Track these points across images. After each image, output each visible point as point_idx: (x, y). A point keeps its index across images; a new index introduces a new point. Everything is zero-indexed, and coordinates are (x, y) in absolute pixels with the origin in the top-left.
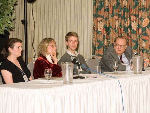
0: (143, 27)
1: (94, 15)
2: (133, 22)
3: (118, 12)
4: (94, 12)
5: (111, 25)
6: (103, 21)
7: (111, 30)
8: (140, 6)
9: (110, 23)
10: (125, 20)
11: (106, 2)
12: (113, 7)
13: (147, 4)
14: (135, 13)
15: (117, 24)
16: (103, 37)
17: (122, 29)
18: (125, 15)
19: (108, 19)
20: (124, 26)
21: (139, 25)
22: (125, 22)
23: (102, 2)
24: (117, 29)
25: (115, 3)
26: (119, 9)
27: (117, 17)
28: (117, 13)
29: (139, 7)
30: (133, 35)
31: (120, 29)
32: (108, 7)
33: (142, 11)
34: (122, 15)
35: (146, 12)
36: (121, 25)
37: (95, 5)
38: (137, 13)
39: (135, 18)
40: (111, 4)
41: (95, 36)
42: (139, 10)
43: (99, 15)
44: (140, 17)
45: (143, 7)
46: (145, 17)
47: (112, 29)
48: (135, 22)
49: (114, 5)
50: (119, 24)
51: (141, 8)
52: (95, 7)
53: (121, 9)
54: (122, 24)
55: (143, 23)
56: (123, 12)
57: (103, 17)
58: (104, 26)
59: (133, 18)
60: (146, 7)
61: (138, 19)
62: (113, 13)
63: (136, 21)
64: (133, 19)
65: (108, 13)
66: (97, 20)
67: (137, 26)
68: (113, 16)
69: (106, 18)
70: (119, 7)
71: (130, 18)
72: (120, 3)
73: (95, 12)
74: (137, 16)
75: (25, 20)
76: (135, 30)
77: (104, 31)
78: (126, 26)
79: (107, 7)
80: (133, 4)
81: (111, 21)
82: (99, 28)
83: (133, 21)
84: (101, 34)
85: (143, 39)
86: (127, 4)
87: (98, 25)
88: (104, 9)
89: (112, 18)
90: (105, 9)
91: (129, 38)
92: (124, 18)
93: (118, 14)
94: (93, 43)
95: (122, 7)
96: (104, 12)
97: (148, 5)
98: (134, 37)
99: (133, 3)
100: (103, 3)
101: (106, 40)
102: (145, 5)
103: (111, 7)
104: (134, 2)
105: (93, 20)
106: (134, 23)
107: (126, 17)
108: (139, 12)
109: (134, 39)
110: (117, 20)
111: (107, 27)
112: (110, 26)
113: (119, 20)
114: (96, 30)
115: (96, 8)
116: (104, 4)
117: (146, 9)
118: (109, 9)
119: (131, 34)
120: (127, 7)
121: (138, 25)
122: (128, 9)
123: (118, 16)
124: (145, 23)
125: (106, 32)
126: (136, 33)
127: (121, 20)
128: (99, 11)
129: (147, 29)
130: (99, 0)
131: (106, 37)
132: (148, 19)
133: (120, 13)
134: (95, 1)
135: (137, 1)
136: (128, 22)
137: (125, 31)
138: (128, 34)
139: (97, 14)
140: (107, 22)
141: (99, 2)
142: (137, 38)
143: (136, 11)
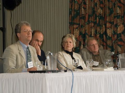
0: (118, 33)
1: (69, 23)
2: (108, 29)
3: (94, 19)
5: (87, 32)
6: (78, 28)
7: (87, 36)
9: (86, 30)
10: (100, 27)
11: (82, 11)
12: (88, 15)
13: (121, 12)
14: (110, 20)
15: (93, 31)
16: (79, 43)
17: (98, 36)
18: (101, 23)
19: (84, 26)
20: (99, 32)
21: (114, 32)
22: (101, 29)
23: (78, 10)
24: (92, 36)
25: (90, 11)
26: (94, 17)
27: (93, 24)
29: (114, 14)
30: (109, 40)
31: (96, 35)
32: (83, 16)
33: (117, 18)
34: (97, 23)
35: (121, 19)
37: (70, 13)
38: (112, 21)
39: (110, 25)
40: (87, 12)
43: (75, 23)
44: (115, 24)
45: (118, 15)
46: (120, 24)
48: (110, 29)
49: (90, 13)
50: (95, 31)
51: (116, 15)
53: (96, 16)
54: (98, 31)
55: (119, 29)
56: (99, 20)
58: (80, 33)
59: (108, 25)
61: (113, 25)
63: (111, 28)
65: (84, 21)
66: (73, 27)
67: (113, 32)
68: (88, 24)
69: (81, 26)
70: (94, 15)
71: (105, 25)
72: (95, 12)
73: (71, 20)
76: (110, 36)
77: (80, 38)
78: (102, 33)
79: (83, 15)
80: (109, 12)
81: (87, 28)
83: (109, 28)
85: (119, 45)
86: (102, 12)
87: (75, 32)
88: (80, 17)
91: (105, 44)
92: (100, 25)
95: (98, 15)
97: (123, 13)
98: (109, 42)
99: (108, 11)
100: (78, 11)
101: (82, 46)
102: (120, 13)
103: (87, 15)
105: (69, 27)
107: (101, 24)
108: (114, 19)
109: (110, 44)
110: (93, 28)
111: (83, 33)
112: (85, 32)
113: (95, 27)
115: (72, 16)
116: (79, 13)
117: (121, 17)
119: (106, 40)
120: (102, 15)
121: (113, 31)
122: (104, 16)
123: (94, 23)
124: (121, 29)
125: (82, 38)
126: (111, 38)
127: (97, 28)
128: (75, 19)
129: (122, 35)
130: (75, 9)
131: (82, 43)
132: (123, 26)
133: (96, 21)
134: (71, 10)
135: (112, 10)
136: (103, 29)
137: (100, 37)
138: (103, 40)
139: (73, 22)
140: (83, 30)
141: (75, 10)
142: (113, 44)
143: (111, 18)
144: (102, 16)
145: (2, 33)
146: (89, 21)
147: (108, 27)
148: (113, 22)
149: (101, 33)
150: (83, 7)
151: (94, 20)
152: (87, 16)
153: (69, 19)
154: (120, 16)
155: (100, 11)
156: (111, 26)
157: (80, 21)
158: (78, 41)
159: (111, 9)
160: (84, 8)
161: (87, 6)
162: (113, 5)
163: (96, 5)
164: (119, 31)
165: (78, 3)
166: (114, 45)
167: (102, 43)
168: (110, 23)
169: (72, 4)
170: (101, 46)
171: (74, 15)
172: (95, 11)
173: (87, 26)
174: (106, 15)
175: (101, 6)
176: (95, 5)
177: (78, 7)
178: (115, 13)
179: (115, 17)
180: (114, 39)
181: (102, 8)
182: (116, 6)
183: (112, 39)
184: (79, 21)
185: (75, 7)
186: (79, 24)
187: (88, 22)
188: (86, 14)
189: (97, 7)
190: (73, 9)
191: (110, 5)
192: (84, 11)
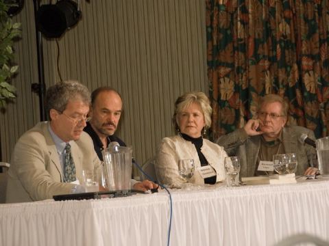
1: (208, 63)
2: (307, 74)
3: (269, 51)
4: (208, 55)
5: (253, 83)
6: (231, 76)
7: (254, 95)
8: (323, 34)
9: (249, 80)
10: (286, 70)
11: (237, 30)
12: (255, 40)
14: (309, 50)
15: (268, 80)
16: (234, 115)
17: (282, 92)
18: (287, 59)
19: (245, 70)
20: (285, 84)
21: (322, 80)
22: (288, 76)
23: (226, 30)
24: (267, 92)
25: (260, 30)
26: (270, 44)
27: (267, 64)
28: (266, 54)
29: (320, 35)
30: (309, 103)
31: (276, 92)
32: (242, 42)
34: (279, 58)
36: (276, 82)
37: (209, 37)
38: (316, 51)
39: (311, 63)
40: (251, 33)
41: (215, 113)
42: (321, 42)
43: (222, 61)
44: (323, 59)
47: (257, 93)
48: (311, 72)
49: (259, 35)
50: (273, 80)
51: (325, 38)
52: (210, 43)
53: (275, 43)
54: (280, 81)
56: (281, 52)
58: (235, 88)
59: (307, 63)
61: (318, 64)
63: (313, 70)
64: (308, 66)
65: (245, 55)
66: (218, 74)
67: (319, 81)
68: (256, 63)
69: (238, 68)
70: (270, 39)
71: (299, 63)
72: (271, 30)
73: (212, 55)
74: (316, 58)
76: (313, 92)
77: (235, 99)
78: (291, 85)
79: (241, 40)
80: (305, 29)
81: (252, 75)
82: (222, 92)
83: (308, 71)
84: (230, 107)
86: (288, 32)
87: (222, 86)
88: (234, 47)
89: (254, 66)
90: (236, 45)
91: (300, 113)
92: (284, 65)
93: (268, 56)
95: (278, 39)
96: (234, 53)
98: (310, 108)
99: (305, 26)
100: (229, 32)
101: (241, 120)
103: (251, 40)
104: (307, 25)
105: (208, 74)
106: (310, 75)
107: (289, 62)
108: (320, 47)
109: (312, 114)
110: (268, 72)
111: (244, 87)
112: (249, 85)
113: (272, 70)
114: (215, 97)
115: (213, 46)
116: (232, 35)
118: (245, 44)
119: (303, 103)
120: (288, 38)
121: (319, 78)
122: (293, 41)
123: (269, 60)
125: (241, 101)
126: (315, 98)
127: (278, 71)
128: (222, 53)
130: (221, 25)
131: (242, 113)
133: (274, 54)
134: (209, 30)
135: (313, 23)
136: (294, 76)
137: (288, 96)
138: (296, 104)
139: (216, 59)
140: (244, 79)
141: (219, 30)
142: (320, 111)
143: (314, 46)
144: (290, 41)
145: (38, 97)
146: (256, 55)
147: (306, 68)
148: (319, 55)
149: (290, 84)
150: (239, 19)
151: (271, 52)
152: (251, 44)
153: (207, 52)
155: (283, 28)
156: (313, 65)
157: (233, 56)
158: (233, 109)
159: (311, 20)
160: (242, 22)
161: (250, 16)
162: (316, 10)
163: (272, 12)
165: (227, 11)
166: (323, 115)
167: (294, 111)
168: (311, 57)
169: (213, 14)
170: (292, 118)
171: (217, 42)
172: (272, 28)
173: (252, 68)
174: (299, 39)
175: (287, 13)
176: (270, 12)
177: (227, 21)
178: (321, 30)
179: (324, 41)
180: (322, 98)
181: (288, 20)
182: (324, 12)
183: (317, 100)
184: (231, 56)
185: (221, 20)
186: (232, 65)
187: (256, 58)
188: (249, 37)
189: (275, 18)
190: (215, 26)
191: (309, 10)
192: (243, 30)
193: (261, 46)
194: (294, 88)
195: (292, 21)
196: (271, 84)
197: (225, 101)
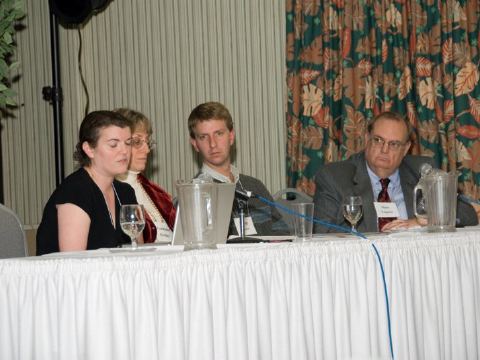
0: (458, 94)
1: (288, 64)
2: (423, 82)
3: (371, 48)
4: (288, 52)
5: (348, 94)
6: (319, 82)
7: (349, 109)
8: (447, 26)
9: (343, 89)
10: (395, 76)
11: (328, 18)
12: (352, 32)
13: (468, 16)
14: (427, 48)
15: (369, 90)
16: (322, 137)
17: (388, 106)
18: (397, 59)
19: (338, 74)
20: (392, 95)
21: (443, 90)
22: (397, 83)
23: (314, 17)
24: (368, 106)
25: (359, 20)
26: (374, 39)
27: (368, 66)
28: (367, 52)
29: (442, 28)
30: (425, 123)
31: (380, 105)
32: (336, 35)
33: (454, 42)
34: (384, 59)
35: (467, 44)
36: (381, 93)
37: (290, 28)
38: (437, 50)
39: (429, 67)
40: (347, 23)
41: (295, 134)
42: (444, 37)
43: (307, 61)
44: (446, 61)
45: (457, 27)
46: (465, 61)
47: (353, 107)
48: (429, 80)
49: (358, 26)
50: (377, 90)
51: (450, 30)
52: (291, 35)
53: (380, 37)
54: (386, 91)
55: (459, 80)
56: (389, 49)
57: (321, 68)
58: (324, 100)
59: (423, 66)
60: (465, 27)
61: (438, 67)
62: (353, 54)
63: (432, 76)
64: (424, 70)
65: (338, 54)
66: (301, 78)
67: (439, 92)
68: (353, 64)
69: (329, 72)
70: (373, 31)
71: (412, 67)
72: (375, 20)
73: (294, 53)
74: (436, 59)
75: (54, 88)
76: (431, 106)
77: (324, 116)
78: (401, 97)
79: (333, 32)
80: (422, 19)
81: (347, 82)
82: (306, 105)
83: (424, 78)
84: (316, 126)
85: (459, 138)
86: (399, 22)
87: (305, 96)
88: (323, 42)
89: (350, 69)
90: (326, 40)
92: (391, 68)
93: (371, 55)
94: (288, 159)
96: (324, 50)
97: (474, 20)
98: (427, 130)
99: (422, 15)
100: (317, 21)
101: (331, 144)
102: (461, 20)
103: (347, 32)
104: (425, 12)
105: (287, 80)
106: (426, 83)
107: (399, 64)
108: (442, 44)
109: (428, 137)
110: (370, 77)
111: (336, 99)
112: (343, 95)
113: (375, 76)
114: (296, 111)
115: (295, 40)
116: (321, 25)
117: (466, 36)
118: (339, 40)
119: (416, 122)
120: (399, 31)
121: (439, 88)
122: (406, 36)
123: (372, 61)
124: (466, 80)
125: (331, 117)
126: (434, 115)
127: (383, 77)
128: (307, 50)
129: (472, 101)
130: (306, 12)
131: (331, 134)
132: (475, 67)
133: (379, 53)
134: (290, 17)
135: (433, 10)
136: (405, 83)
139: (299, 58)
140: (336, 88)
141: (304, 18)
142: (439, 134)
143: (433, 42)
144: (402, 35)
147: (421, 74)
148: (441, 55)
149: (400, 95)
150: (331, 3)
151: (374, 50)
152: (347, 38)
153: (287, 49)
154: (462, 31)
155: (394, 17)
156: (432, 69)
157: (323, 55)
158: (320, 130)
159: (432, 6)
160: (335, 8)
164: (459, 87)
166: (443, 139)
168: (430, 57)
171: (300, 35)
172: (377, 17)
173: (348, 73)
174: (413, 32)
177: (315, 6)
178: (445, 21)
179: (448, 36)
180: (443, 116)
181: (399, 7)
183: (436, 118)
184: (320, 55)
185: (306, 4)
187: (353, 59)
188: (345, 28)
189: (380, 1)
190: (297, 12)
192: (336, 19)
193: (360, 41)
194: (404, 101)
195: (404, 8)
196: (373, 94)
197: (309, 118)
